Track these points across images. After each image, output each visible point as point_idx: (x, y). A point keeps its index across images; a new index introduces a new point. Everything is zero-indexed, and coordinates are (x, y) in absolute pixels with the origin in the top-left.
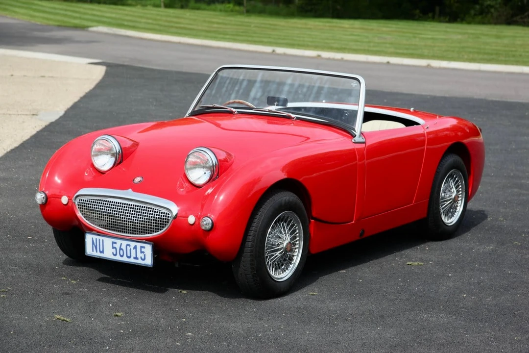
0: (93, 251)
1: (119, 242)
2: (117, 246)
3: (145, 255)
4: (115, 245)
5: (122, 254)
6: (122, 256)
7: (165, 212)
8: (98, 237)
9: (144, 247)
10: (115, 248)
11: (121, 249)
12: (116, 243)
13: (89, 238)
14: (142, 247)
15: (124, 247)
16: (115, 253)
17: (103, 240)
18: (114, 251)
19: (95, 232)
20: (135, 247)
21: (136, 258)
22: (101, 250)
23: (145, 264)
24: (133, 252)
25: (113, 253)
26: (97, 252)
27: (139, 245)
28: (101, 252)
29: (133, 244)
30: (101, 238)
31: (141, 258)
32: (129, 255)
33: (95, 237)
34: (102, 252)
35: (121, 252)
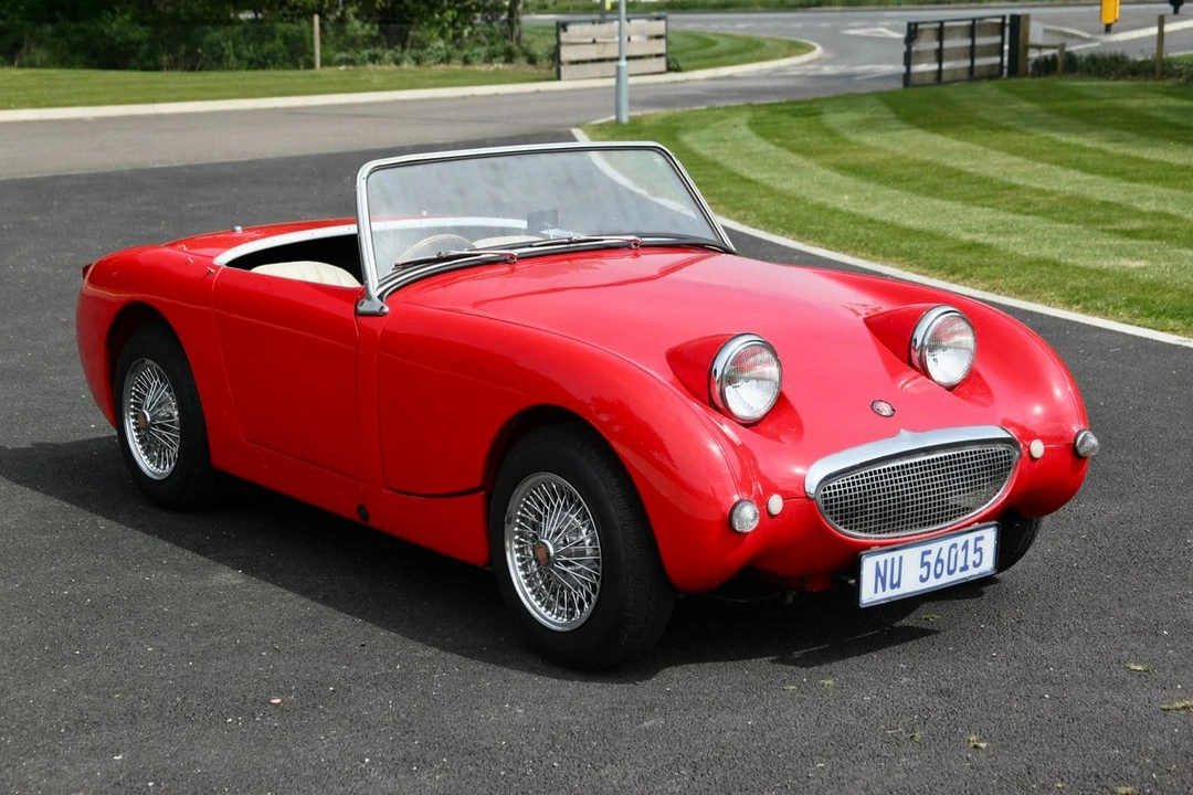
0: (876, 592)
1: (935, 547)
2: (931, 559)
3: (981, 553)
4: (927, 558)
5: (938, 572)
6: (937, 576)
7: (1002, 449)
8: (889, 556)
9: (981, 538)
10: (928, 564)
11: (939, 561)
12: (929, 552)
13: (869, 566)
14: (978, 539)
15: (944, 556)
16: (924, 576)
17: (901, 558)
18: (924, 572)
19: (877, 548)
20: (966, 546)
21: (965, 568)
22: (895, 581)
23: (980, 574)
24: (961, 555)
25: (921, 577)
26: (884, 590)
27: (971, 537)
28: (893, 586)
29: (960, 540)
30: (896, 554)
31: (974, 562)
32: (952, 568)
33: (881, 558)
34: (898, 585)
35: (939, 565)
